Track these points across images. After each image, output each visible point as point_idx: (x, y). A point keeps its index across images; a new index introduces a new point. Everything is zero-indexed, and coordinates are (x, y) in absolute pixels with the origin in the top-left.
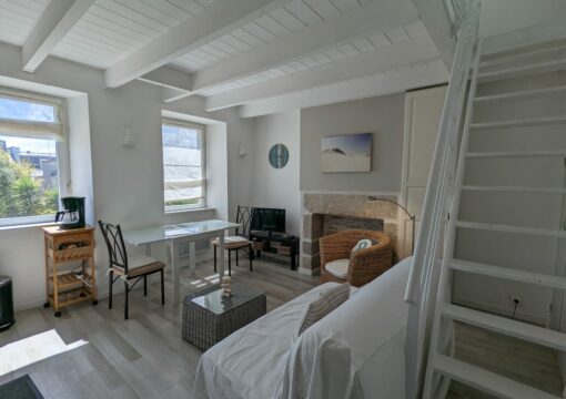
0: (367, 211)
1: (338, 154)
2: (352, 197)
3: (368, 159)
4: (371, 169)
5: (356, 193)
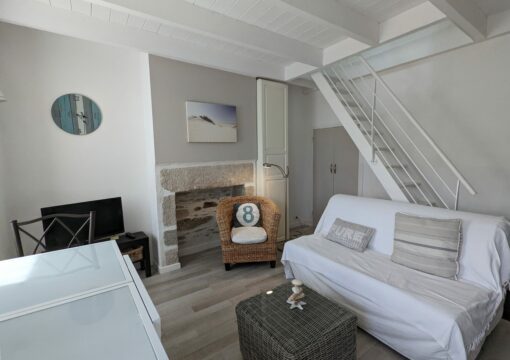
0: (232, 179)
1: (206, 122)
2: (219, 168)
3: (234, 131)
4: (238, 140)
5: (222, 163)
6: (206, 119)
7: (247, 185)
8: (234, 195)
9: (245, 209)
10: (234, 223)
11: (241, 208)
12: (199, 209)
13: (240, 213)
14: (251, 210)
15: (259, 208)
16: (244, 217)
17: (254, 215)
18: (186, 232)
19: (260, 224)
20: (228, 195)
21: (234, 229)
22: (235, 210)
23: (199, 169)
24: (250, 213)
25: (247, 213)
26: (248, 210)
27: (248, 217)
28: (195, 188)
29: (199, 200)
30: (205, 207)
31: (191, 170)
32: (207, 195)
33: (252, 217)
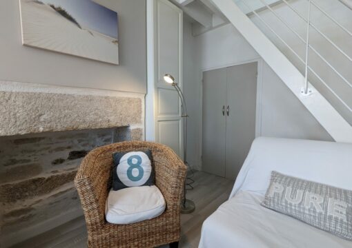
1: (64, 18)
3: (115, 47)
6: (63, 13)
7: (132, 127)
8: (116, 141)
9: (129, 161)
10: (114, 183)
11: (124, 159)
12: (61, 161)
13: (122, 167)
14: (140, 162)
15: (151, 157)
16: (129, 172)
17: (145, 168)
18: (37, 198)
19: (152, 181)
20: (108, 141)
21: (112, 193)
22: (115, 163)
23: (49, 97)
24: (138, 166)
25: (133, 166)
26: (135, 161)
27: (135, 173)
28: (41, 129)
29: (61, 149)
30: (70, 158)
31: (30, 97)
32: (76, 142)
33: (141, 172)
